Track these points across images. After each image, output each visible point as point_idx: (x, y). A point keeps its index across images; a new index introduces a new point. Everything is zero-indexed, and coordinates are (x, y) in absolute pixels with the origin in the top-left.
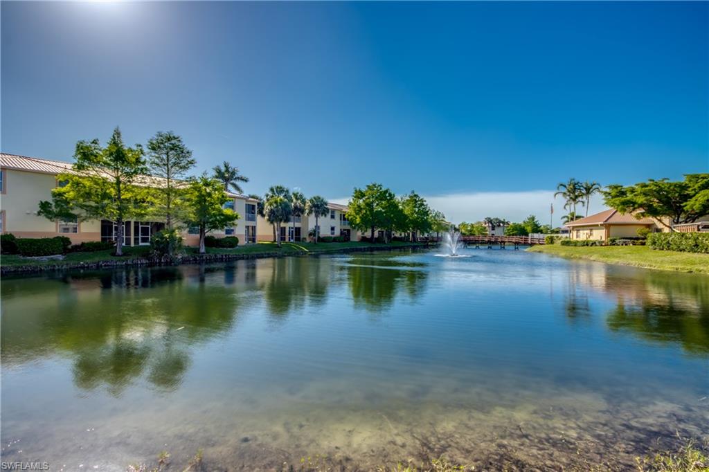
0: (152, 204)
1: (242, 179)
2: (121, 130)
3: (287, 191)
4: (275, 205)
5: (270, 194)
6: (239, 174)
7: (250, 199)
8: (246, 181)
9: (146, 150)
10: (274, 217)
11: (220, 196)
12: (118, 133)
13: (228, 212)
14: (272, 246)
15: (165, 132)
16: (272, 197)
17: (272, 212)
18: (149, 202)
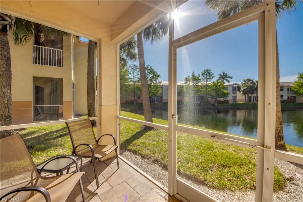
0: (201, 91)
1: (230, 77)
2: (194, 71)
3: (252, 80)
4: (246, 87)
5: (244, 82)
6: (228, 75)
7: (234, 85)
8: (232, 78)
9: (200, 75)
10: (245, 93)
11: (223, 86)
12: (194, 73)
13: (225, 91)
14: (244, 104)
15: (206, 69)
16: (245, 84)
17: (244, 90)
18: (201, 90)
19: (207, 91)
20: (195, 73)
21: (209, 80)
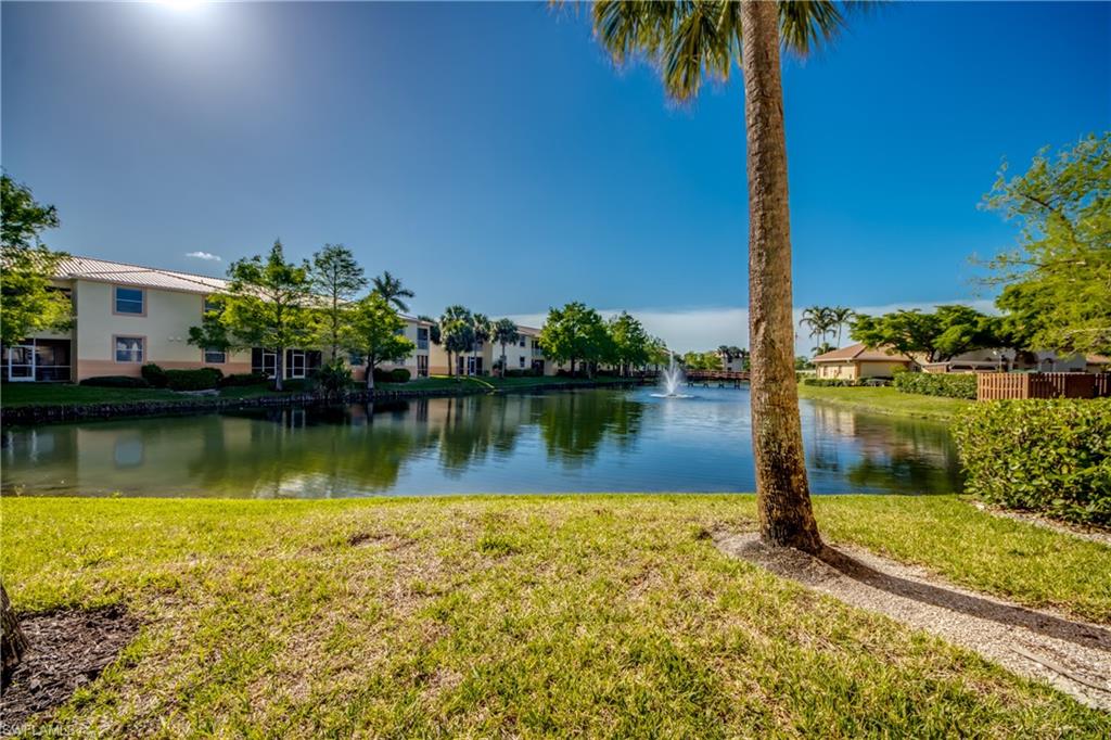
0: (314, 330)
1: (405, 293)
2: (282, 243)
3: (468, 313)
4: (454, 331)
5: (447, 315)
6: (402, 288)
7: (423, 322)
8: (411, 296)
9: (312, 265)
10: (452, 345)
11: (392, 321)
12: (278, 247)
13: (400, 339)
14: (450, 380)
15: (334, 244)
16: (450, 320)
17: (450, 339)
18: (311, 327)
19: (339, 332)
20: (284, 249)
21: (345, 290)
